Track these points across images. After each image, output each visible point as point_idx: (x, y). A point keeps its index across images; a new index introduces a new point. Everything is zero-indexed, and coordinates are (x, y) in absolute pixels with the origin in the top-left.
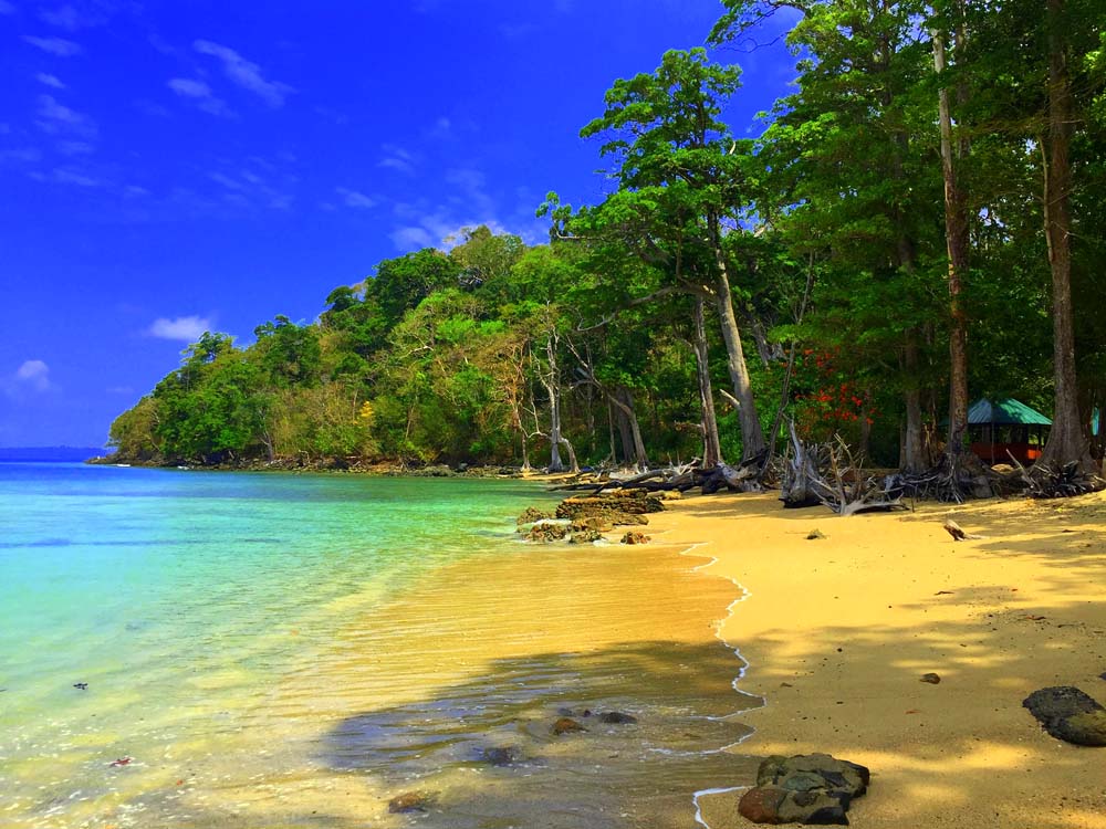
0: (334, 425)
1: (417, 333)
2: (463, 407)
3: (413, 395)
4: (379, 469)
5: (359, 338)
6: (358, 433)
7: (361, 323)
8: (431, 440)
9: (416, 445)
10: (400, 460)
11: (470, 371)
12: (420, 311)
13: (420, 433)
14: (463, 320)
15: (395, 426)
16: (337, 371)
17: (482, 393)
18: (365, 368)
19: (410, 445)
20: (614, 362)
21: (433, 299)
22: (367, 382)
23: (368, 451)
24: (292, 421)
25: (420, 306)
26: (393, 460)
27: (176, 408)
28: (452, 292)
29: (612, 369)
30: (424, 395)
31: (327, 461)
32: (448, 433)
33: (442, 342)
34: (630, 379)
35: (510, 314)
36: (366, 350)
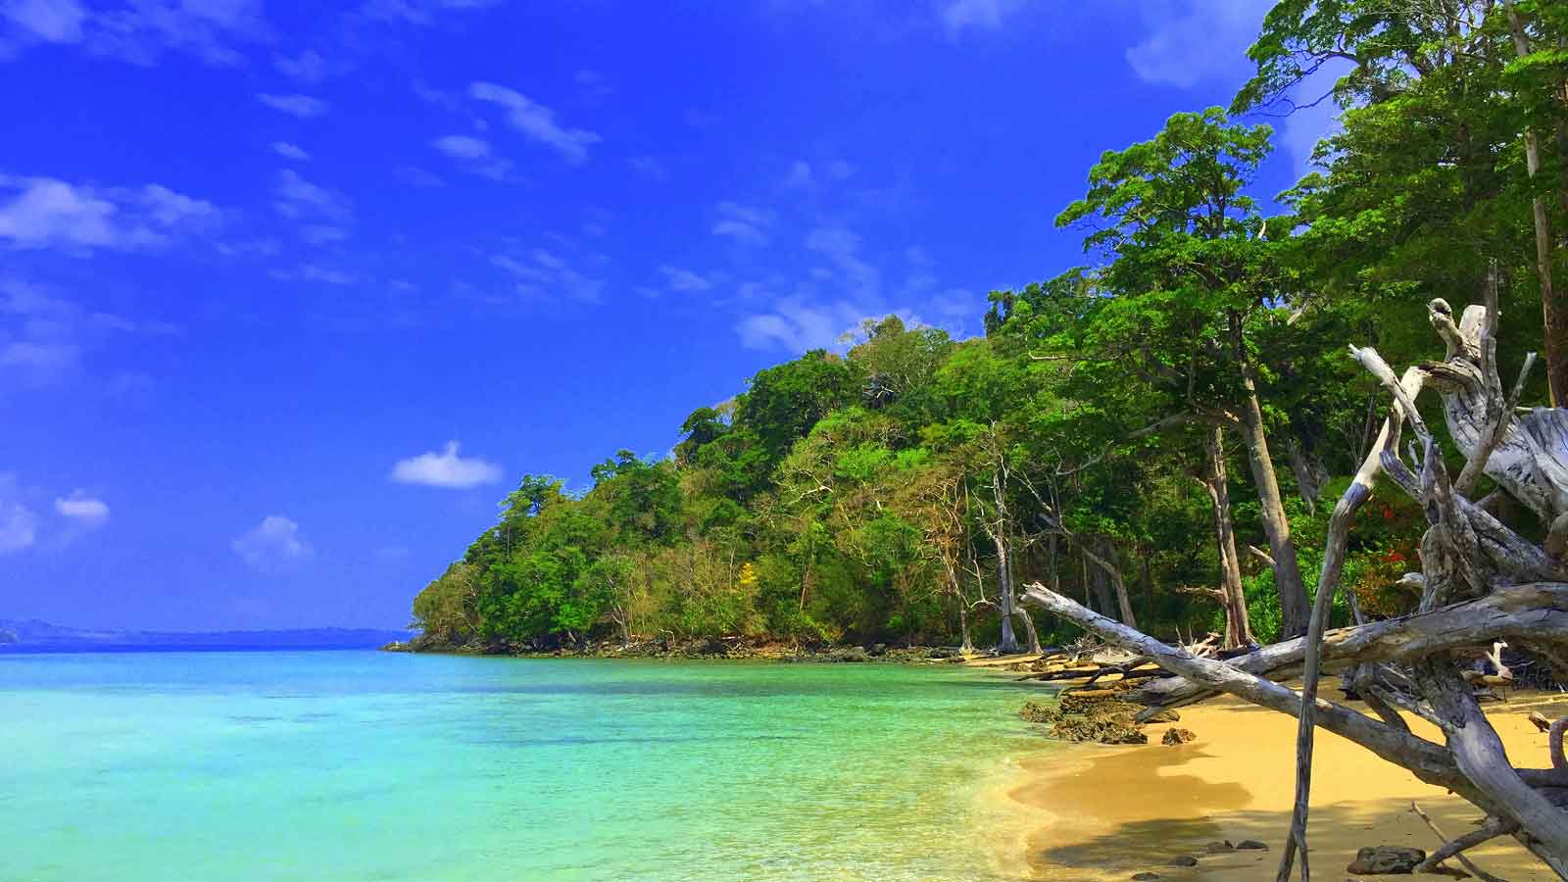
0: (707, 596)
1: (809, 470)
2: (876, 568)
3: (808, 554)
4: (766, 652)
5: (732, 478)
6: (738, 605)
7: (735, 458)
8: (834, 613)
9: (816, 621)
10: (794, 640)
11: (886, 519)
12: (815, 439)
13: (820, 604)
14: (873, 450)
15: (785, 595)
16: (707, 524)
17: (902, 546)
18: (744, 518)
19: (809, 620)
20: (1089, 504)
21: (829, 422)
22: (746, 537)
23: (751, 630)
24: (650, 591)
25: (813, 432)
26: (784, 641)
27: (501, 578)
28: (856, 411)
29: (1087, 514)
30: (822, 551)
31: (698, 644)
32: (857, 602)
33: (846, 482)
34: (1113, 525)
35: (935, 438)
36: (742, 495)
